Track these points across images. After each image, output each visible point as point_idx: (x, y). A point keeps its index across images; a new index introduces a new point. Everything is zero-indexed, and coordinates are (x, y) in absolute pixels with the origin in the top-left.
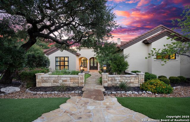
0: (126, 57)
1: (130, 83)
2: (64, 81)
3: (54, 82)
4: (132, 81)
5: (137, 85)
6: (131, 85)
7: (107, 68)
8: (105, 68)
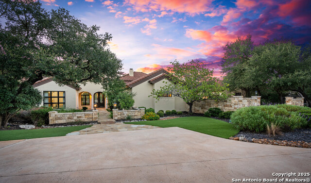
0: (134, 95)
1: (135, 116)
2: (78, 117)
3: (69, 118)
4: (136, 114)
5: (139, 117)
6: (136, 117)
7: (117, 105)
8: (115, 105)
